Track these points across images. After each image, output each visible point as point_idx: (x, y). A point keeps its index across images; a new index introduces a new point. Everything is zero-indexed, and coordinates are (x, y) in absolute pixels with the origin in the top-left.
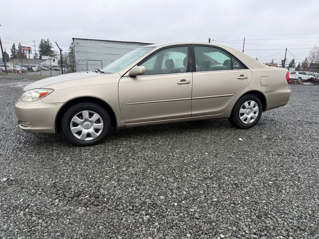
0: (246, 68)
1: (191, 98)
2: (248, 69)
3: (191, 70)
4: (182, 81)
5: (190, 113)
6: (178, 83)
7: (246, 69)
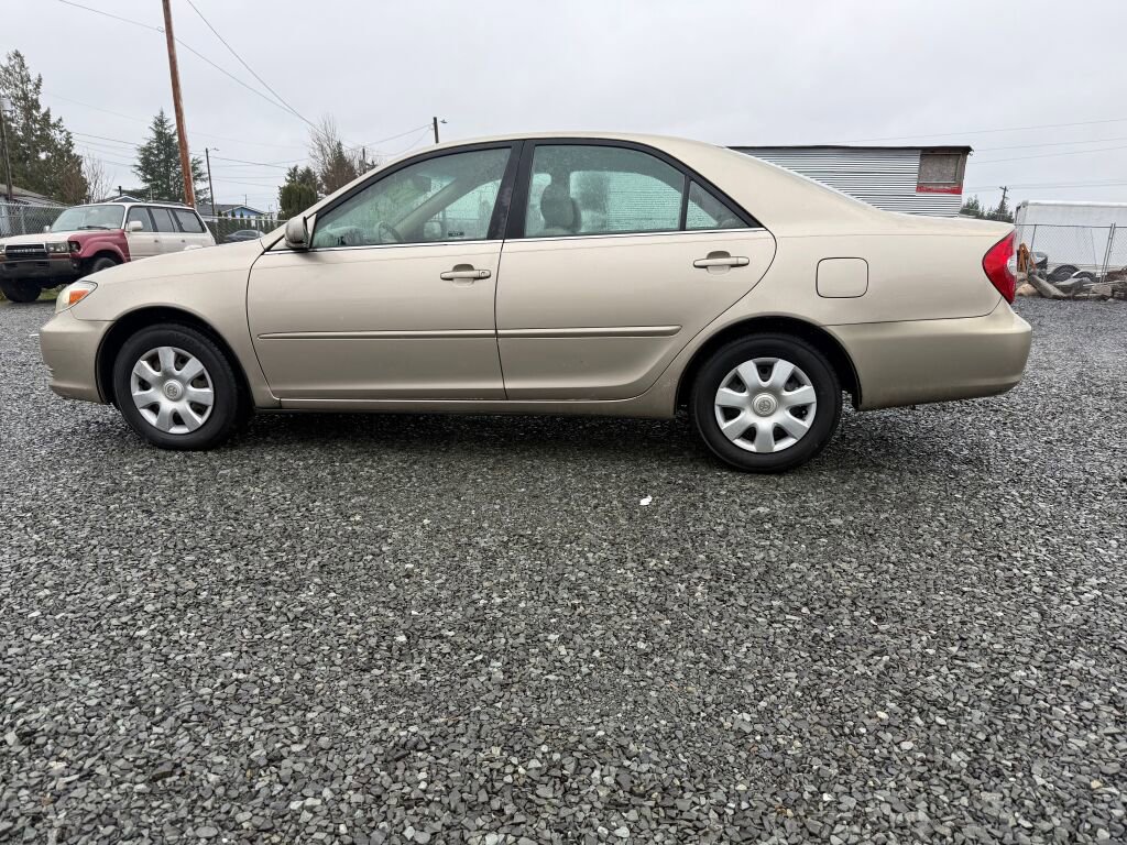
0: (752, 222)
1: (493, 332)
2: (761, 226)
3: (502, 232)
4: (458, 268)
5: (498, 385)
6: (443, 276)
7: (750, 226)
